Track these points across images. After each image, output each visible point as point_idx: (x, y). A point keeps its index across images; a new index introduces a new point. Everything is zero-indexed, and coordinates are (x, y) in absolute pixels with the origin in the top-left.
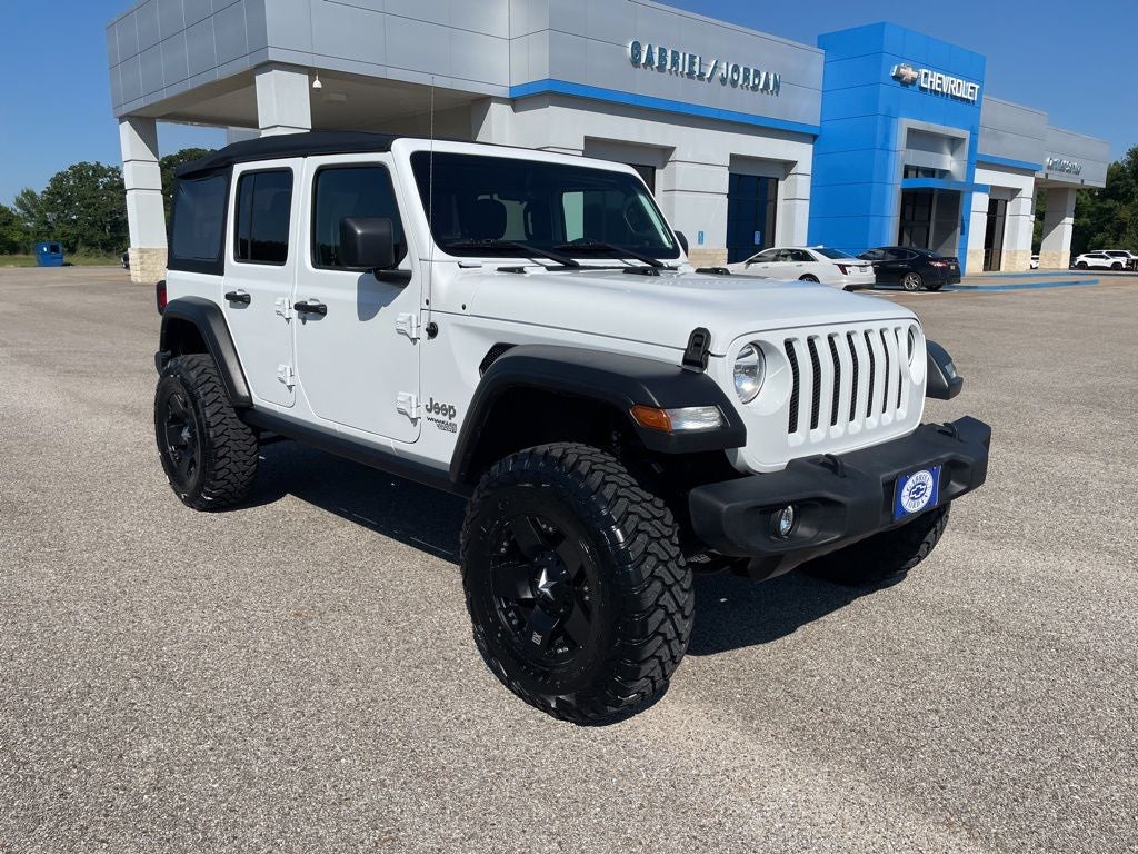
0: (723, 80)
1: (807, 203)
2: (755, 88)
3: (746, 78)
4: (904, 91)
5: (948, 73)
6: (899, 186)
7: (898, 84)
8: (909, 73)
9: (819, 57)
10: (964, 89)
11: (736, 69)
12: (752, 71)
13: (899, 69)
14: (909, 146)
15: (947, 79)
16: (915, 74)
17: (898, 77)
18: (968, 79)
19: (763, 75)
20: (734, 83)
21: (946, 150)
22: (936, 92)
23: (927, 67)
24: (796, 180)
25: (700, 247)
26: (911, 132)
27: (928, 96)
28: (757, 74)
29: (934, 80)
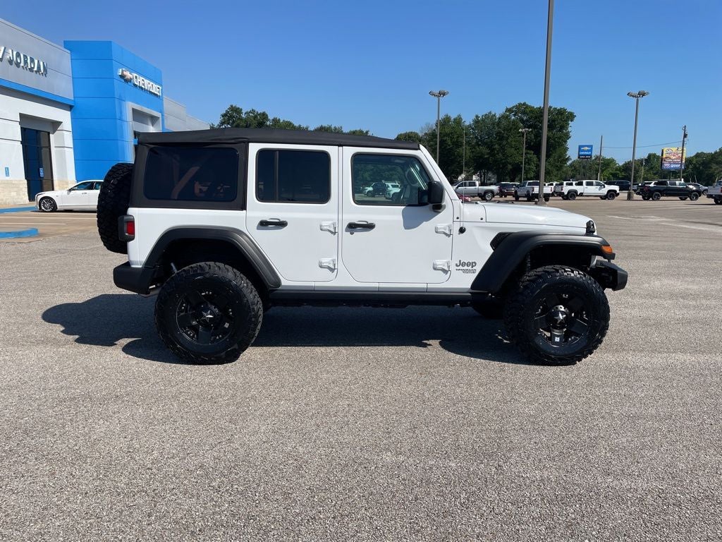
0: (11, 62)
1: (72, 150)
2: (31, 70)
3: (26, 62)
4: (126, 84)
5: (147, 78)
6: (133, 143)
7: (123, 81)
8: (128, 75)
9: (67, 55)
10: (155, 89)
11: (18, 55)
12: (29, 58)
13: (123, 71)
14: (134, 119)
15: (146, 81)
16: (131, 76)
17: (122, 76)
18: (156, 83)
19: (36, 62)
20: (18, 65)
21: (150, 123)
22: (142, 88)
23: (136, 72)
24: (63, 134)
25: (7, 178)
26: (134, 111)
27: (137, 90)
28: (32, 60)
29: (140, 81)
